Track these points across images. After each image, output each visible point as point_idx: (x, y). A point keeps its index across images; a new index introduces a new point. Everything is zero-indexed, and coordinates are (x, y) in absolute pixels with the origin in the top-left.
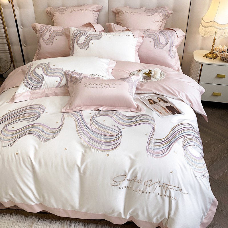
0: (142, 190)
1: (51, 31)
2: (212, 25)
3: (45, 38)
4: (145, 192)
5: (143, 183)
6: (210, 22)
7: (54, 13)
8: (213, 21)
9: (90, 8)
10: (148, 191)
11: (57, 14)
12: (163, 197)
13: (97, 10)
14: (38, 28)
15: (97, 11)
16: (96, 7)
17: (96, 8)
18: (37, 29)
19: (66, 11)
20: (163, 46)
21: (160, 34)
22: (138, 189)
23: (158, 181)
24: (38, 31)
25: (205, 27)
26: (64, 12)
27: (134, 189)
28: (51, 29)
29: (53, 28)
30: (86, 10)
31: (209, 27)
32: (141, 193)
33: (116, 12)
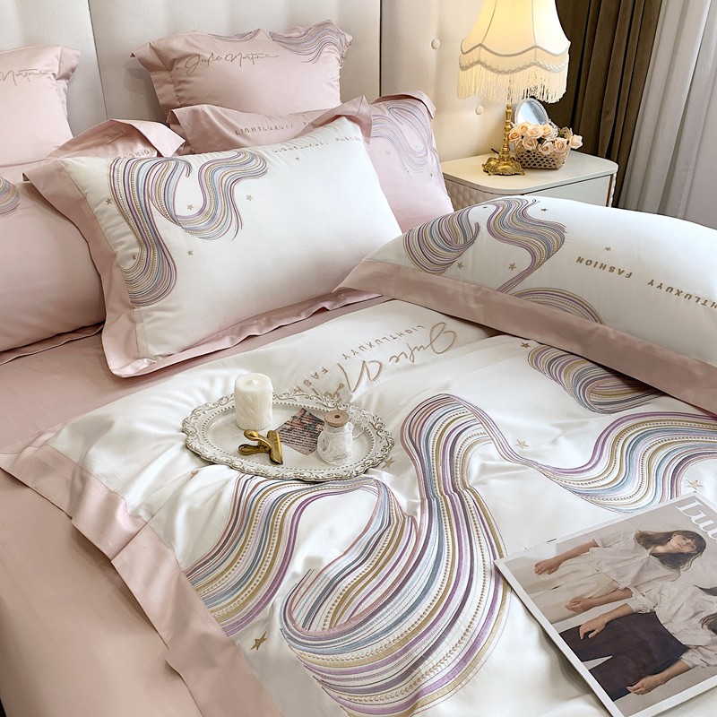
2: (533, 61)
6: (524, 52)
8: (533, 47)
9: (39, 66)
13: (64, 71)
15: (63, 77)
16: (57, 57)
21: (394, 117)
33: (156, 61)
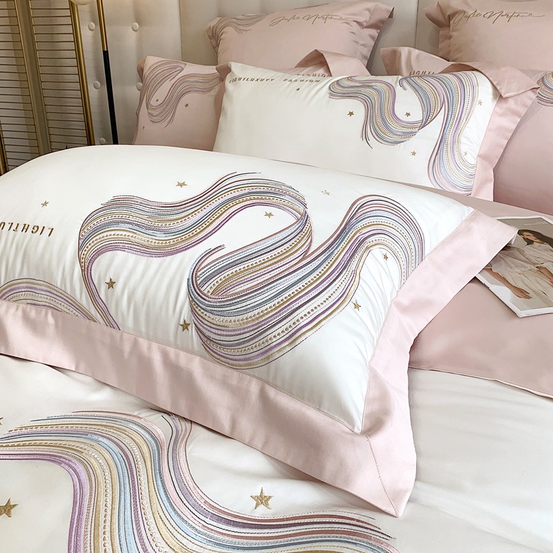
1: (180, 75)
3: (153, 101)
7: (223, 31)
9: (341, 14)
13: (372, 21)
14: (147, 69)
15: (370, 27)
16: (369, 10)
17: (367, 12)
18: (144, 73)
26: (250, 24)
28: (180, 72)
30: (326, 18)
33: (440, 18)
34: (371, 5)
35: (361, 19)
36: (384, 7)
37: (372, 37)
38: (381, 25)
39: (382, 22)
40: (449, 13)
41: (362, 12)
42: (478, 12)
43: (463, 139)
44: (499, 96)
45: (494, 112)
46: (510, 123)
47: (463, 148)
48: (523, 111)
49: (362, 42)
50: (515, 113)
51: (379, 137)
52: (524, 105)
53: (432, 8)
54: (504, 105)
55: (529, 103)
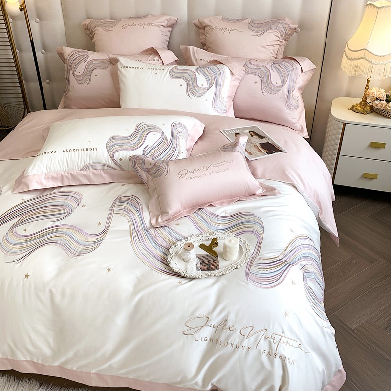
0: (235, 343)
1: (88, 60)
2: (363, 56)
3: (77, 73)
4: (241, 348)
5: (238, 332)
6: (359, 51)
7: (95, 29)
8: (363, 49)
9: (156, 22)
10: (246, 346)
11: (100, 32)
12: (272, 357)
13: (168, 25)
14: (67, 55)
15: (168, 27)
16: (167, 20)
18: (66, 57)
19: (115, 26)
20: (277, 89)
21: (271, 67)
22: (229, 341)
23: (265, 327)
24: (67, 59)
25: (350, 59)
26: (111, 27)
27: (222, 343)
28: (88, 58)
29: (92, 56)
30: (149, 25)
31: (356, 59)
32: (235, 349)
34: (168, 17)
35: (164, 24)
36: (173, 18)
37: (169, 31)
38: (172, 26)
39: (173, 24)
40: (204, 25)
41: (164, 21)
42: (217, 27)
43: (222, 92)
44: (232, 74)
45: (232, 80)
46: (237, 83)
47: (223, 96)
48: (241, 78)
49: (165, 34)
50: (238, 79)
51: (193, 94)
52: (241, 76)
53: (196, 21)
54: (234, 77)
55: (243, 75)
